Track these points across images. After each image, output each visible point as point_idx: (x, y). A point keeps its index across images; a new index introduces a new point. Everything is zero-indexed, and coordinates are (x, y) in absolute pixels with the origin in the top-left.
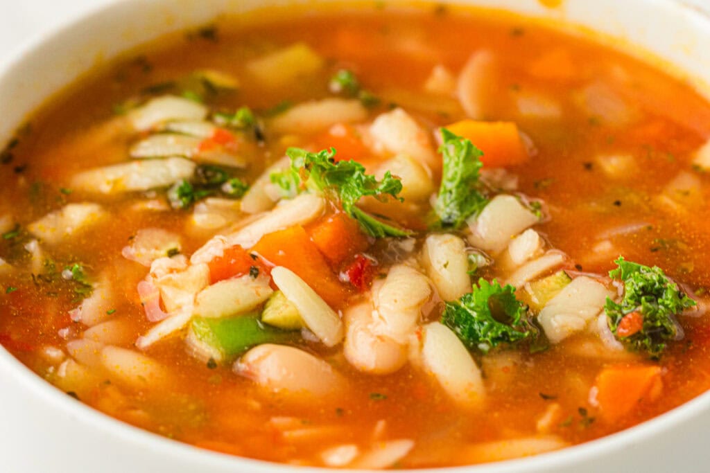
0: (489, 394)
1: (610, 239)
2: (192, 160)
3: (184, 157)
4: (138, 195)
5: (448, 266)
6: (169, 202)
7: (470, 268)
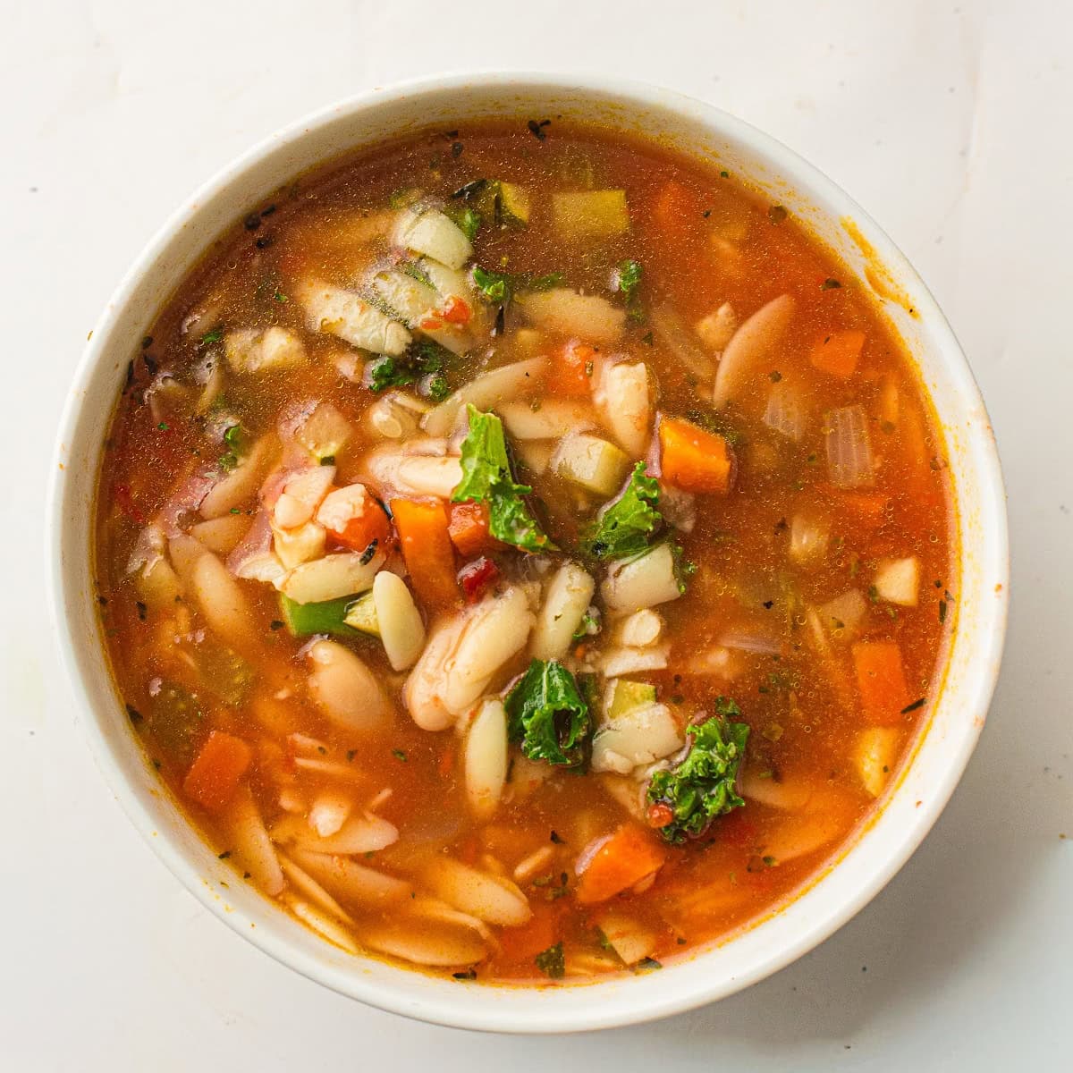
0: (501, 803)
1: (731, 650)
2: (412, 331)
3: (405, 324)
4: (344, 346)
5: (559, 620)
6: (362, 374)
7: (577, 631)
